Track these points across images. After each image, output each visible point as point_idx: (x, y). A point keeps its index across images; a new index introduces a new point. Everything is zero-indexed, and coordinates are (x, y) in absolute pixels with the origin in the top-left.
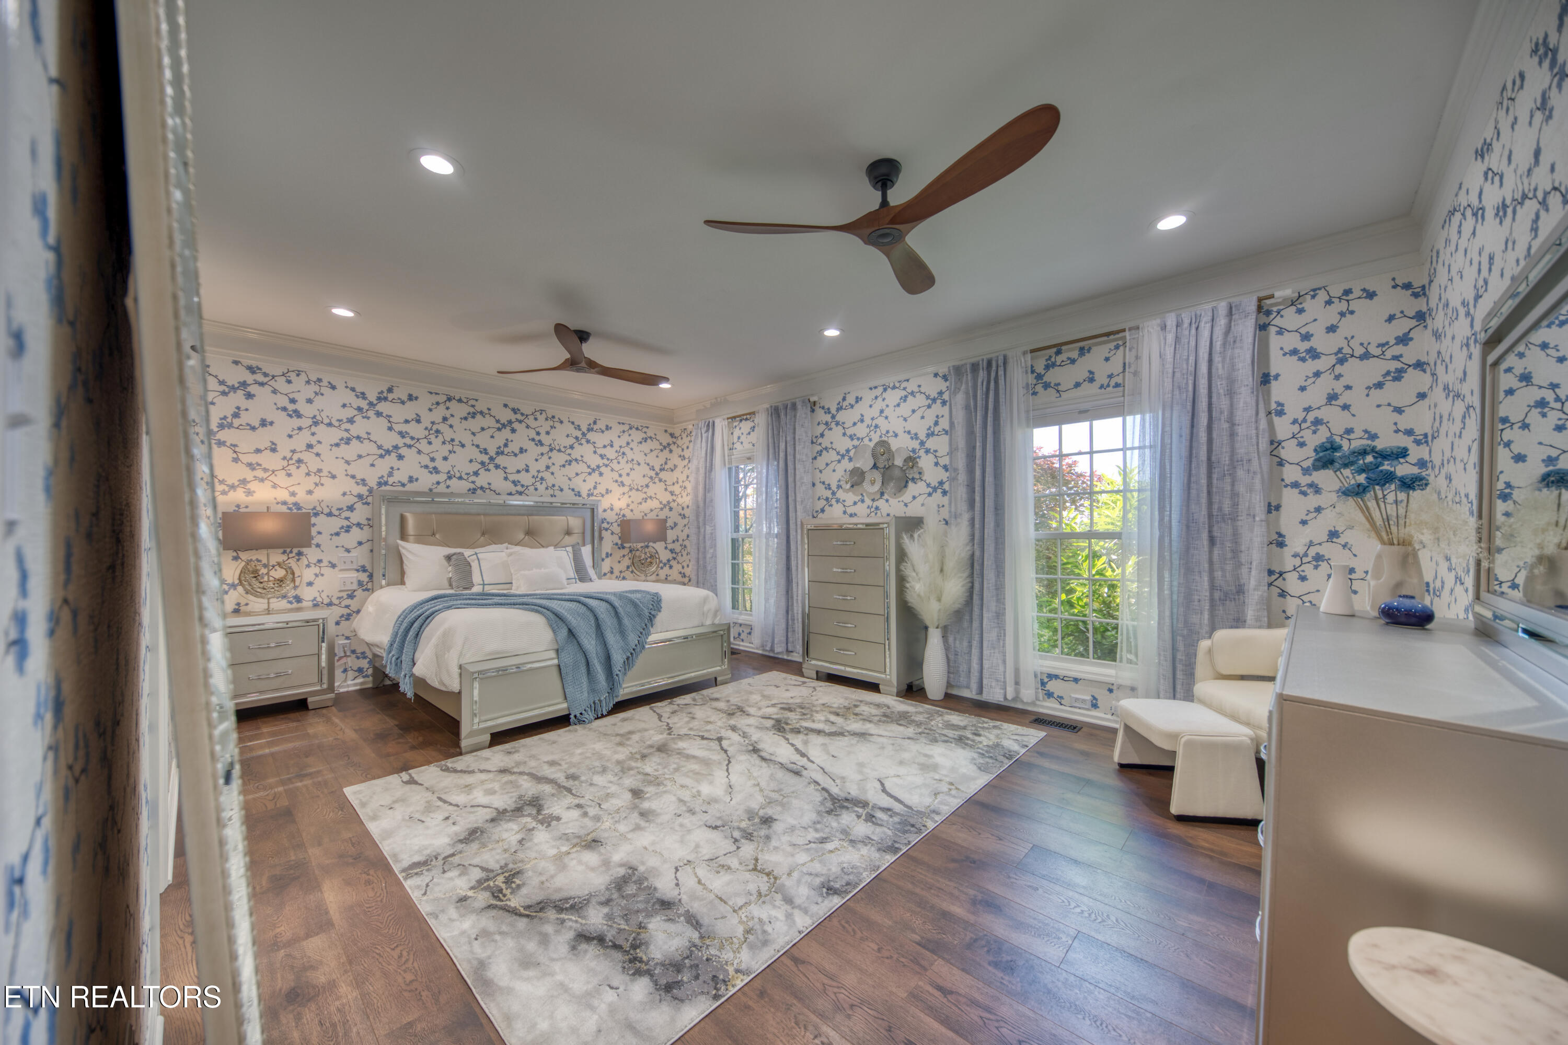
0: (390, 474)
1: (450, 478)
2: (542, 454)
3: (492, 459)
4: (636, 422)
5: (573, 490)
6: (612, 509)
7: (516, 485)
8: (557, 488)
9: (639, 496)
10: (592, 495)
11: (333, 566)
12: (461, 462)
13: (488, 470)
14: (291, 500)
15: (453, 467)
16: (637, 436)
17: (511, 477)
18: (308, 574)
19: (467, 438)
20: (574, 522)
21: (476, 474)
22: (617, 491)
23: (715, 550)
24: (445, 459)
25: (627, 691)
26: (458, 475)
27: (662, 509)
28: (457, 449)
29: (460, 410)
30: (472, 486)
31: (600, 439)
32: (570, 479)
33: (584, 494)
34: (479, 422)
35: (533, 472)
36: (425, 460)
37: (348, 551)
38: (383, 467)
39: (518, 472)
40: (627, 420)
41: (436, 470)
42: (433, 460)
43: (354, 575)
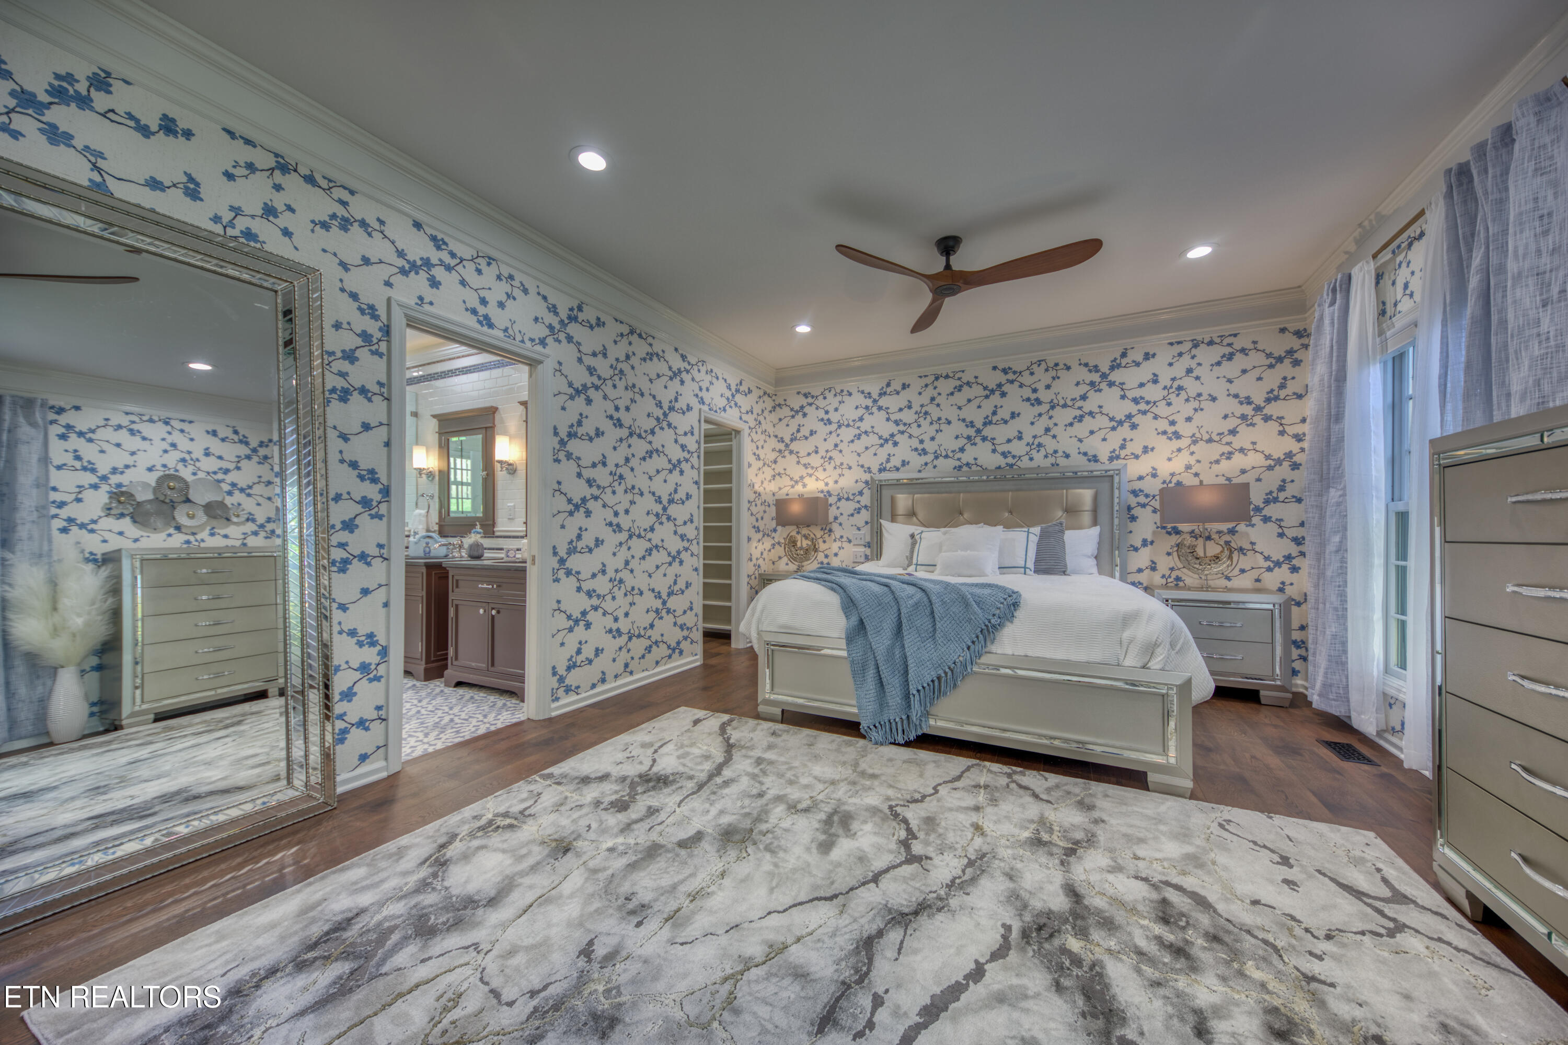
0: (888, 461)
1: (936, 458)
2: (1040, 415)
3: (979, 431)
4: (1204, 334)
5: (1085, 454)
6: (1154, 476)
7: (1006, 457)
8: (1060, 454)
9: (1216, 450)
10: (1118, 457)
11: (850, 541)
12: (948, 440)
13: (975, 444)
14: (826, 489)
15: (940, 446)
16: (1208, 355)
17: (1000, 449)
18: (835, 547)
19: (952, 414)
20: (1086, 495)
21: (962, 450)
22: (1165, 447)
23: (1344, 538)
24: (933, 439)
25: (940, 723)
26: (944, 454)
27: (1270, 468)
28: (943, 427)
29: (946, 386)
30: (958, 463)
31: (1130, 377)
32: (1080, 441)
33: (1104, 456)
34: (967, 392)
35: (1027, 438)
36: (915, 443)
37: (859, 529)
38: (883, 454)
39: (1009, 441)
40: (1187, 335)
41: (924, 452)
42: (922, 442)
43: (862, 549)
